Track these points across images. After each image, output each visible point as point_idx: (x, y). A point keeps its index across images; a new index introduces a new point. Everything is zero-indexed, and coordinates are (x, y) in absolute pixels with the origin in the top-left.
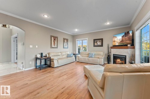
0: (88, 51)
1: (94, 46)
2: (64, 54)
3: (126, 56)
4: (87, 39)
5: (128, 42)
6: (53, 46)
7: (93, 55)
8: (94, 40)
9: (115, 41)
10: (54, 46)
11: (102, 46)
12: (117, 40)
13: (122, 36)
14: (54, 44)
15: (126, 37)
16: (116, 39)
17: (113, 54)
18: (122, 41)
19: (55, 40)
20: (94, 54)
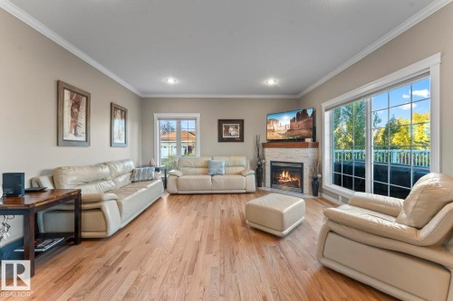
0: (202, 155)
1: (221, 140)
2: (119, 169)
3: (302, 164)
4: (198, 115)
5: (304, 132)
6: (69, 136)
7: (222, 167)
8: (221, 122)
9: (273, 131)
10: (76, 134)
11: (241, 139)
12: (279, 129)
13: (292, 118)
14: (75, 126)
15: (301, 122)
16: (276, 126)
17: (271, 162)
18: (291, 130)
19: (76, 104)
20: (224, 165)
